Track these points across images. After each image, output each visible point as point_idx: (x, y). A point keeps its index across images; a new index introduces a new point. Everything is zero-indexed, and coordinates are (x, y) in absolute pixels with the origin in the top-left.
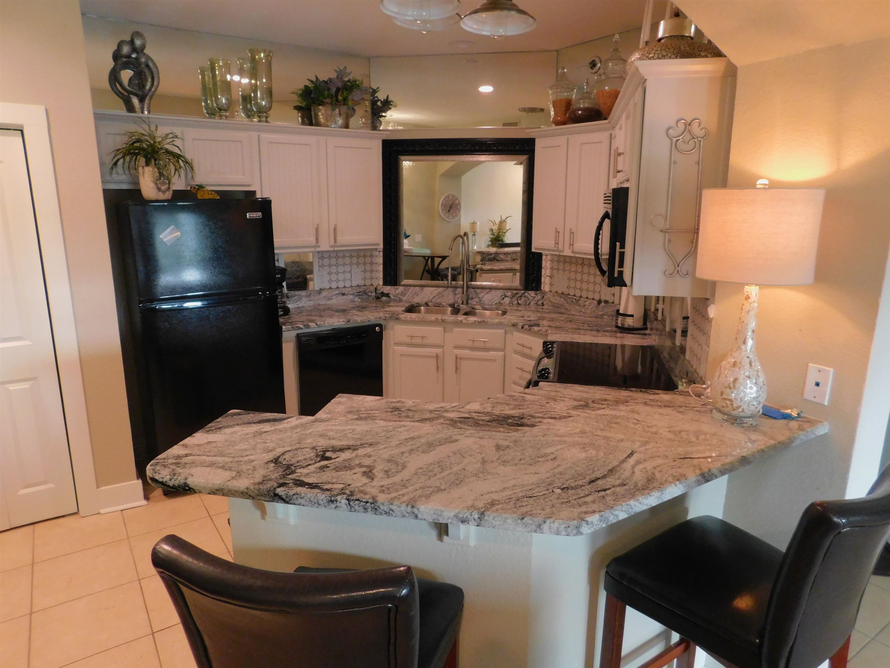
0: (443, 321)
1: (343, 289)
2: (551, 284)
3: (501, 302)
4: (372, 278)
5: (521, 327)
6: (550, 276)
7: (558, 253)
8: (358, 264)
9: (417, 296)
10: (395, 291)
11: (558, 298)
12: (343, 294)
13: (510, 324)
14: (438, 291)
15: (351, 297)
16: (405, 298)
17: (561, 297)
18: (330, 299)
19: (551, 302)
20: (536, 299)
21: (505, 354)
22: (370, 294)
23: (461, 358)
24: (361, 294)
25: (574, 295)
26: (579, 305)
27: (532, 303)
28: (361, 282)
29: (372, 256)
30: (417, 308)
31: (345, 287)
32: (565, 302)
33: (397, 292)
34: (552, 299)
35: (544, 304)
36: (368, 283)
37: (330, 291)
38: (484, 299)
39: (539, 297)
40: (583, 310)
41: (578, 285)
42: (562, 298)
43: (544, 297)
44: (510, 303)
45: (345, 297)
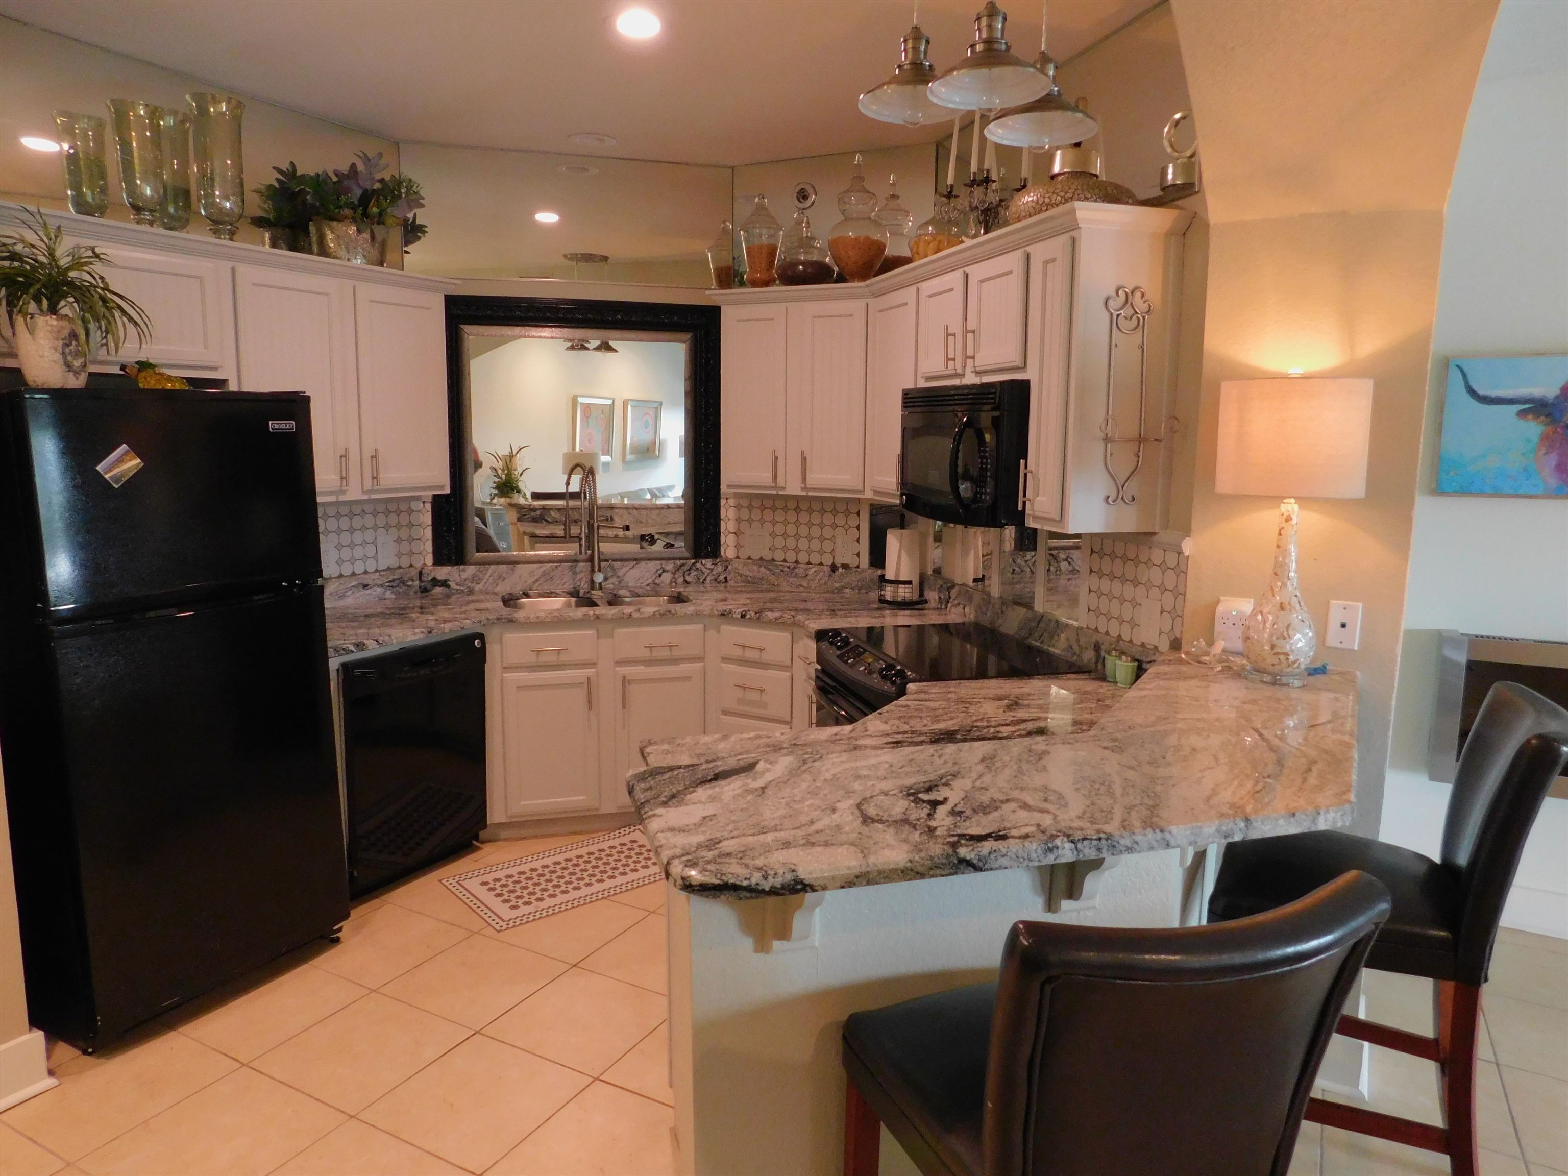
0: (597, 617)
1: (364, 576)
2: (738, 546)
3: (657, 581)
4: (411, 553)
5: (739, 616)
6: (735, 533)
8: (387, 527)
9: (503, 580)
10: (460, 575)
11: (755, 568)
12: (365, 586)
13: (716, 612)
14: (542, 570)
15: (379, 590)
16: (481, 586)
17: (760, 566)
18: (342, 597)
19: (741, 576)
20: (714, 572)
21: (704, 665)
22: (410, 583)
24: (394, 584)
25: (785, 561)
26: (796, 576)
27: (708, 580)
28: (393, 562)
29: (410, 511)
30: (512, 602)
31: (366, 572)
32: (768, 572)
33: (465, 575)
34: (745, 571)
35: (728, 579)
36: (405, 562)
37: (342, 580)
38: (626, 578)
39: (720, 569)
40: (805, 584)
41: (791, 543)
42: (762, 568)
43: (727, 567)
44: (671, 582)
45: (369, 591)
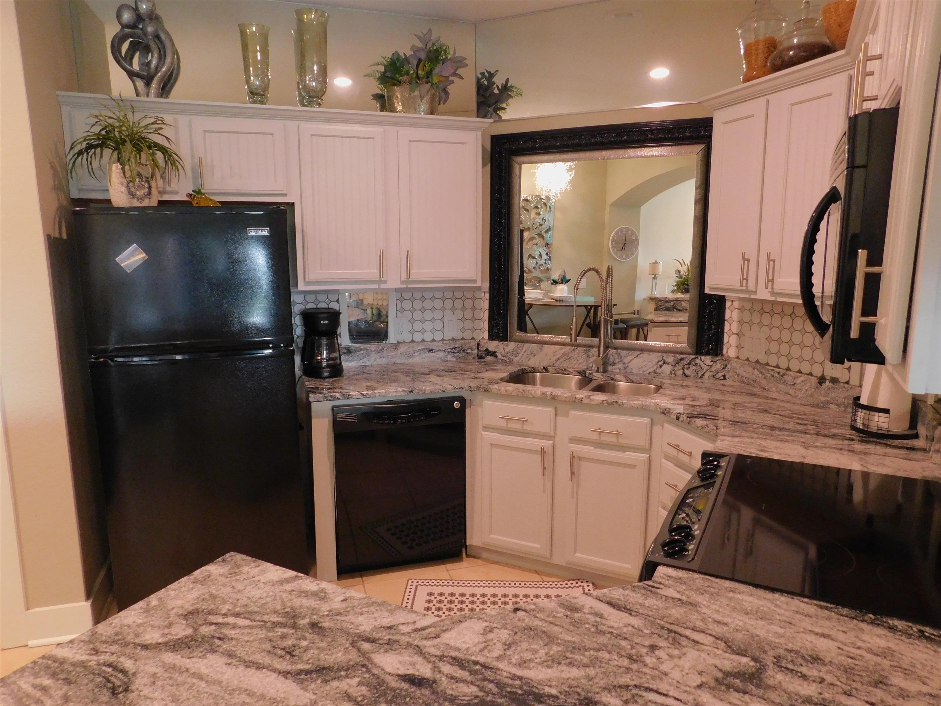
0: (553, 397)
1: (430, 343)
2: (739, 347)
3: (658, 371)
4: (474, 330)
5: (675, 417)
6: (737, 334)
7: (747, 296)
8: (453, 309)
9: (534, 356)
10: (504, 349)
11: (750, 369)
12: (430, 351)
13: (659, 409)
14: (563, 351)
15: (442, 354)
16: (518, 358)
17: (754, 368)
18: (411, 356)
19: (738, 375)
20: (713, 369)
21: (650, 456)
22: (470, 351)
23: (580, 458)
24: (456, 351)
25: (778, 366)
26: (785, 383)
27: (707, 376)
28: (458, 335)
29: (474, 299)
30: (530, 374)
31: (433, 340)
32: (760, 376)
33: (507, 350)
34: (741, 371)
35: (727, 377)
36: (468, 335)
37: (411, 345)
38: (631, 366)
39: (719, 366)
40: (792, 392)
41: (785, 349)
42: (756, 370)
43: (726, 366)
44: (671, 373)
45: (432, 354)
